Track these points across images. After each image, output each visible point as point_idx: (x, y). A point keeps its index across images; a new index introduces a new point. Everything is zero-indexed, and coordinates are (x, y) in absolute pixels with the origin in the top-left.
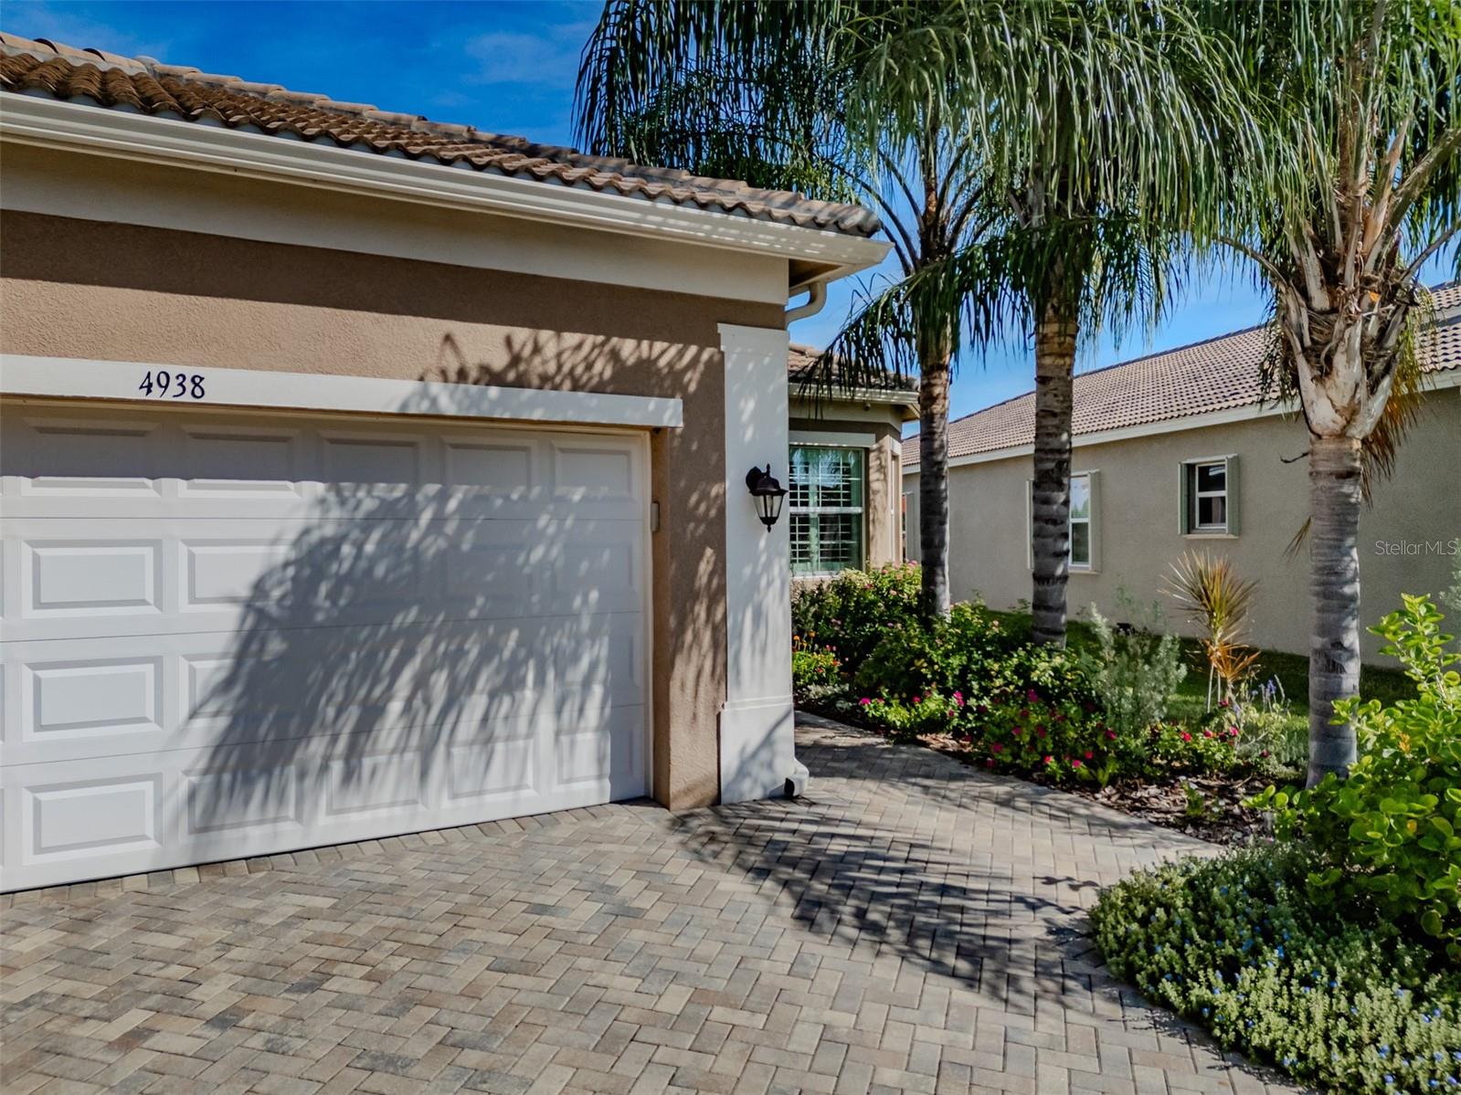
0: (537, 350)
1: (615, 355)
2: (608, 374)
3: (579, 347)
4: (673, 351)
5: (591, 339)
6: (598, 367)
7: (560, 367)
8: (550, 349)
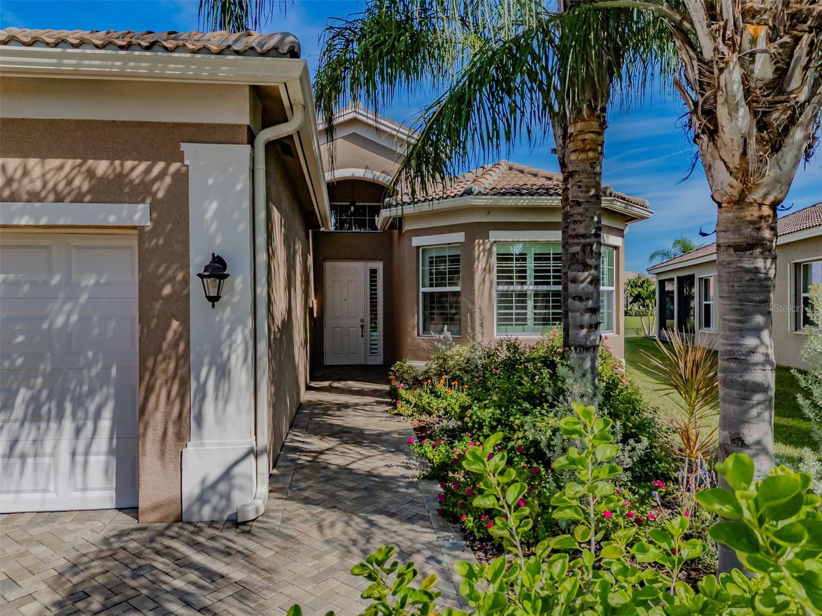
0: (26, 173)
1: (91, 173)
2: (85, 187)
3: (61, 168)
4: (143, 166)
5: (70, 163)
6: (77, 183)
7: (44, 185)
8: (37, 172)
